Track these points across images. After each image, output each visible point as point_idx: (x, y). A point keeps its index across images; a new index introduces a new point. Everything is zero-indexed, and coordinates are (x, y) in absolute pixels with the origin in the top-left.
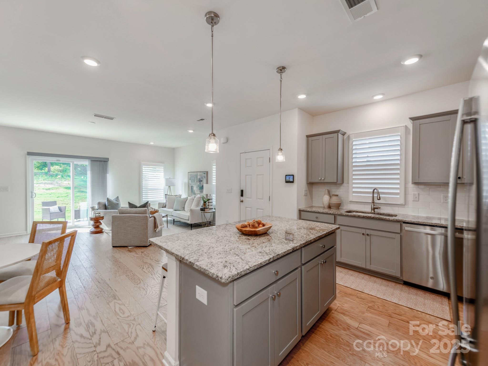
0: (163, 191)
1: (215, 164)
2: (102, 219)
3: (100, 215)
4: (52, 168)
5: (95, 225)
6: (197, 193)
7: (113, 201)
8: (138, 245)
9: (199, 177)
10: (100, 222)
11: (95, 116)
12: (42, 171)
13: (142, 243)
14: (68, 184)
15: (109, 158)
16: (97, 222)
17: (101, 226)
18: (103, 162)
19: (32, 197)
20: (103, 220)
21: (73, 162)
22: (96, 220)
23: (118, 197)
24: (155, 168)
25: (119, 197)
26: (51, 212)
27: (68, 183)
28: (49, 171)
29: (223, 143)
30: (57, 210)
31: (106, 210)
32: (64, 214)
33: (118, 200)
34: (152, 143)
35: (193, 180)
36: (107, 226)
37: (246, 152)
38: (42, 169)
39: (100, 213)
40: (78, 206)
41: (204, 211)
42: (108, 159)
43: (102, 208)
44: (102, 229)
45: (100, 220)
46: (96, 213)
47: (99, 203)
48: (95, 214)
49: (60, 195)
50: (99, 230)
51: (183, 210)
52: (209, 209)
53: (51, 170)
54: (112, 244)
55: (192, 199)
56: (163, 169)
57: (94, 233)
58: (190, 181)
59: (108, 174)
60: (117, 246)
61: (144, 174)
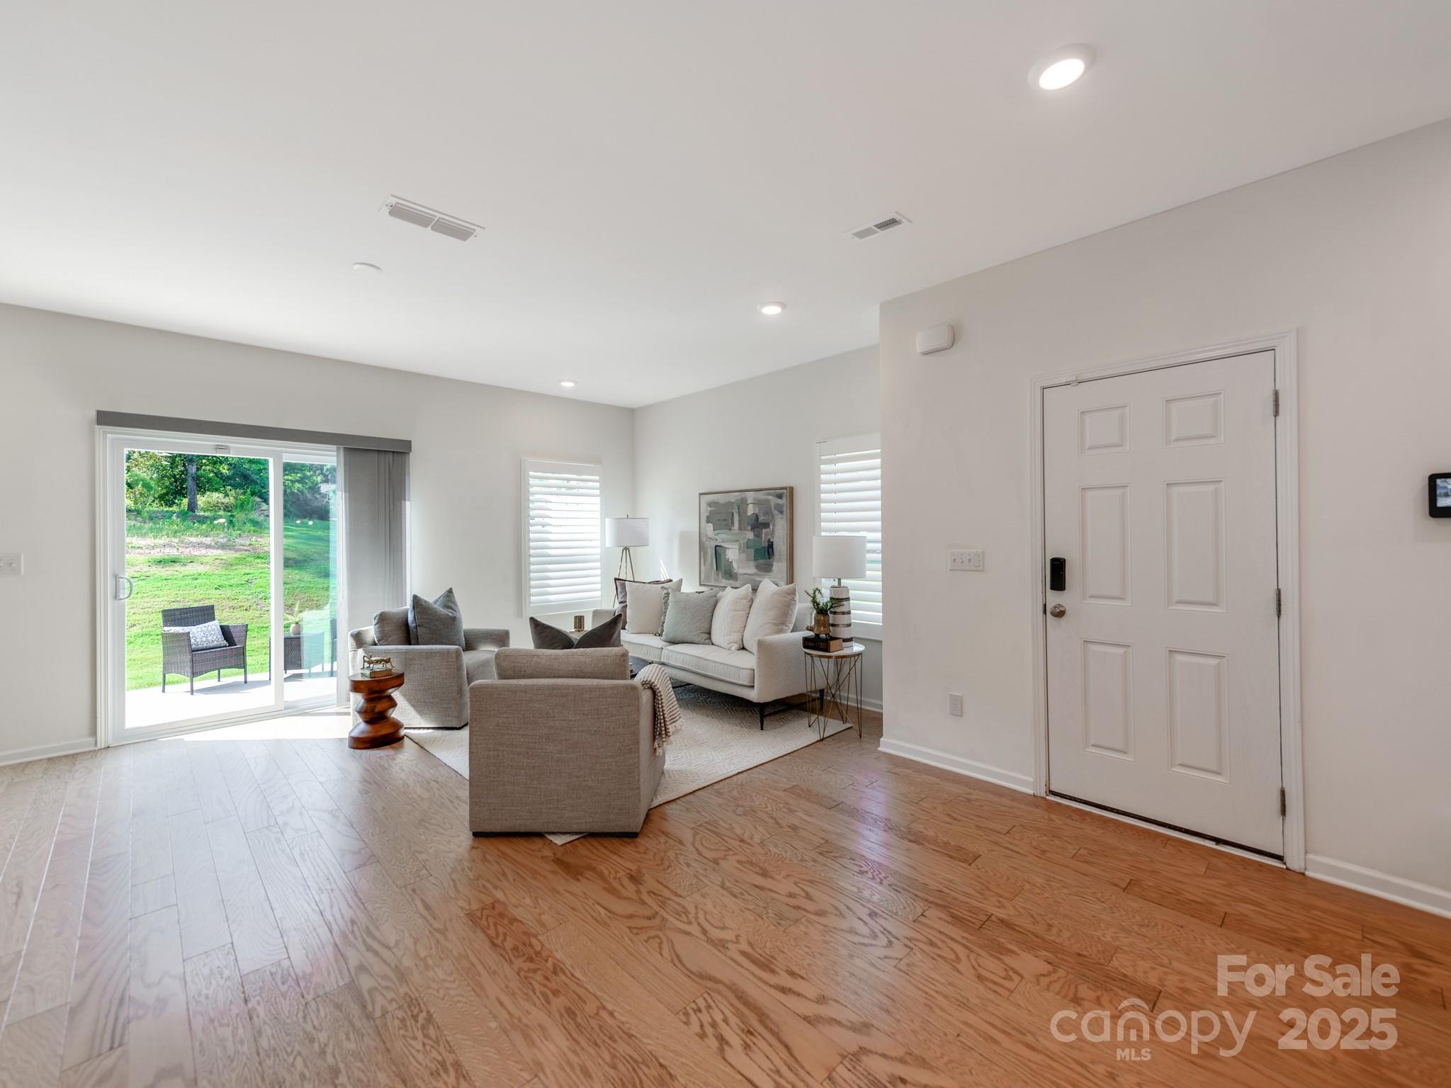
0: (598, 564)
1: (879, 450)
2: (398, 683)
3: (389, 666)
4: (201, 500)
5: (372, 711)
6: (741, 571)
7: (436, 606)
8: (596, 829)
9: (751, 510)
10: (390, 698)
11: (391, 213)
12: (171, 509)
13: (612, 817)
14: (250, 545)
15: (410, 441)
16: (380, 698)
17: (395, 714)
18: (391, 453)
19: (116, 597)
20: (403, 685)
21: (278, 457)
22: (377, 689)
23: (450, 591)
24: (568, 480)
25: (453, 590)
26: (193, 646)
27: (248, 543)
28: (192, 506)
29: (926, 354)
30: (217, 639)
31: (410, 644)
32: (242, 652)
33: (450, 604)
34: (568, 385)
35: (725, 523)
36: (421, 713)
37: (1084, 377)
38: (171, 504)
39: (388, 661)
40: (292, 623)
41: (827, 650)
42: (408, 444)
43: (395, 637)
44: (397, 726)
45: (390, 691)
46: (373, 659)
47: (383, 619)
48: (370, 663)
49: (223, 580)
50: (385, 730)
51: (707, 641)
52: (841, 640)
53: (197, 504)
54: (472, 822)
55: (746, 598)
56: (597, 484)
57: (368, 745)
58: (710, 526)
59: (409, 500)
60: (493, 830)
61: (533, 502)
